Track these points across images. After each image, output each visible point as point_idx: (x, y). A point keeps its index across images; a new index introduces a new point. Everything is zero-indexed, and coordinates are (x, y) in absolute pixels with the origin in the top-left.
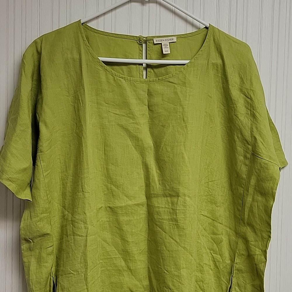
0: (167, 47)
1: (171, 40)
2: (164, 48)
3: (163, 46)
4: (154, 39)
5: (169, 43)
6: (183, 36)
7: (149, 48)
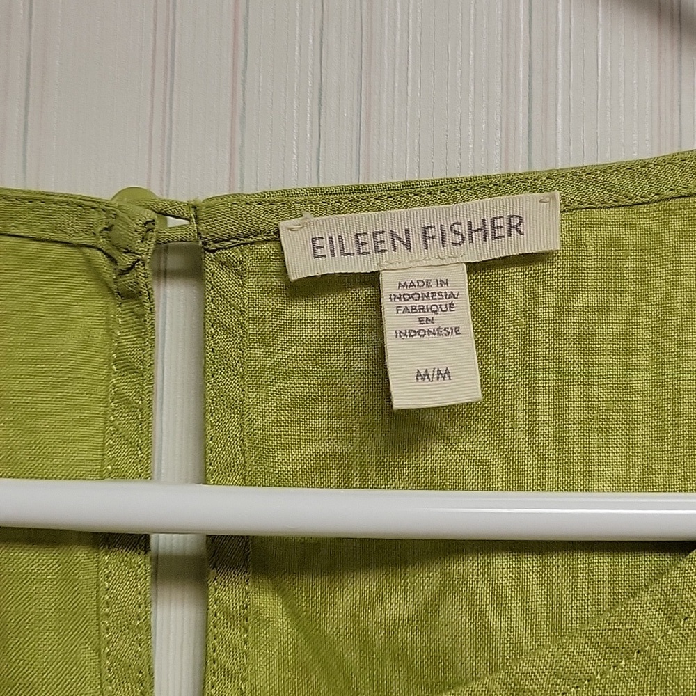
0: (443, 320)
1: (489, 230)
2: (399, 334)
3: (388, 307)
4: (283, 225)
5: (473, 268)
6: (636, 188)
7: (224, 327)
